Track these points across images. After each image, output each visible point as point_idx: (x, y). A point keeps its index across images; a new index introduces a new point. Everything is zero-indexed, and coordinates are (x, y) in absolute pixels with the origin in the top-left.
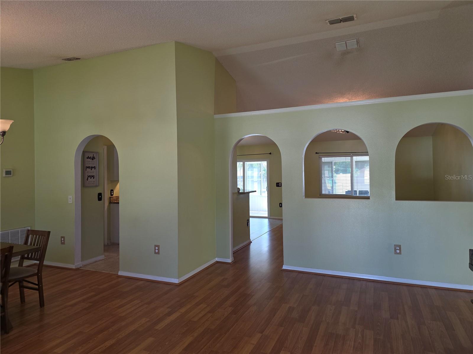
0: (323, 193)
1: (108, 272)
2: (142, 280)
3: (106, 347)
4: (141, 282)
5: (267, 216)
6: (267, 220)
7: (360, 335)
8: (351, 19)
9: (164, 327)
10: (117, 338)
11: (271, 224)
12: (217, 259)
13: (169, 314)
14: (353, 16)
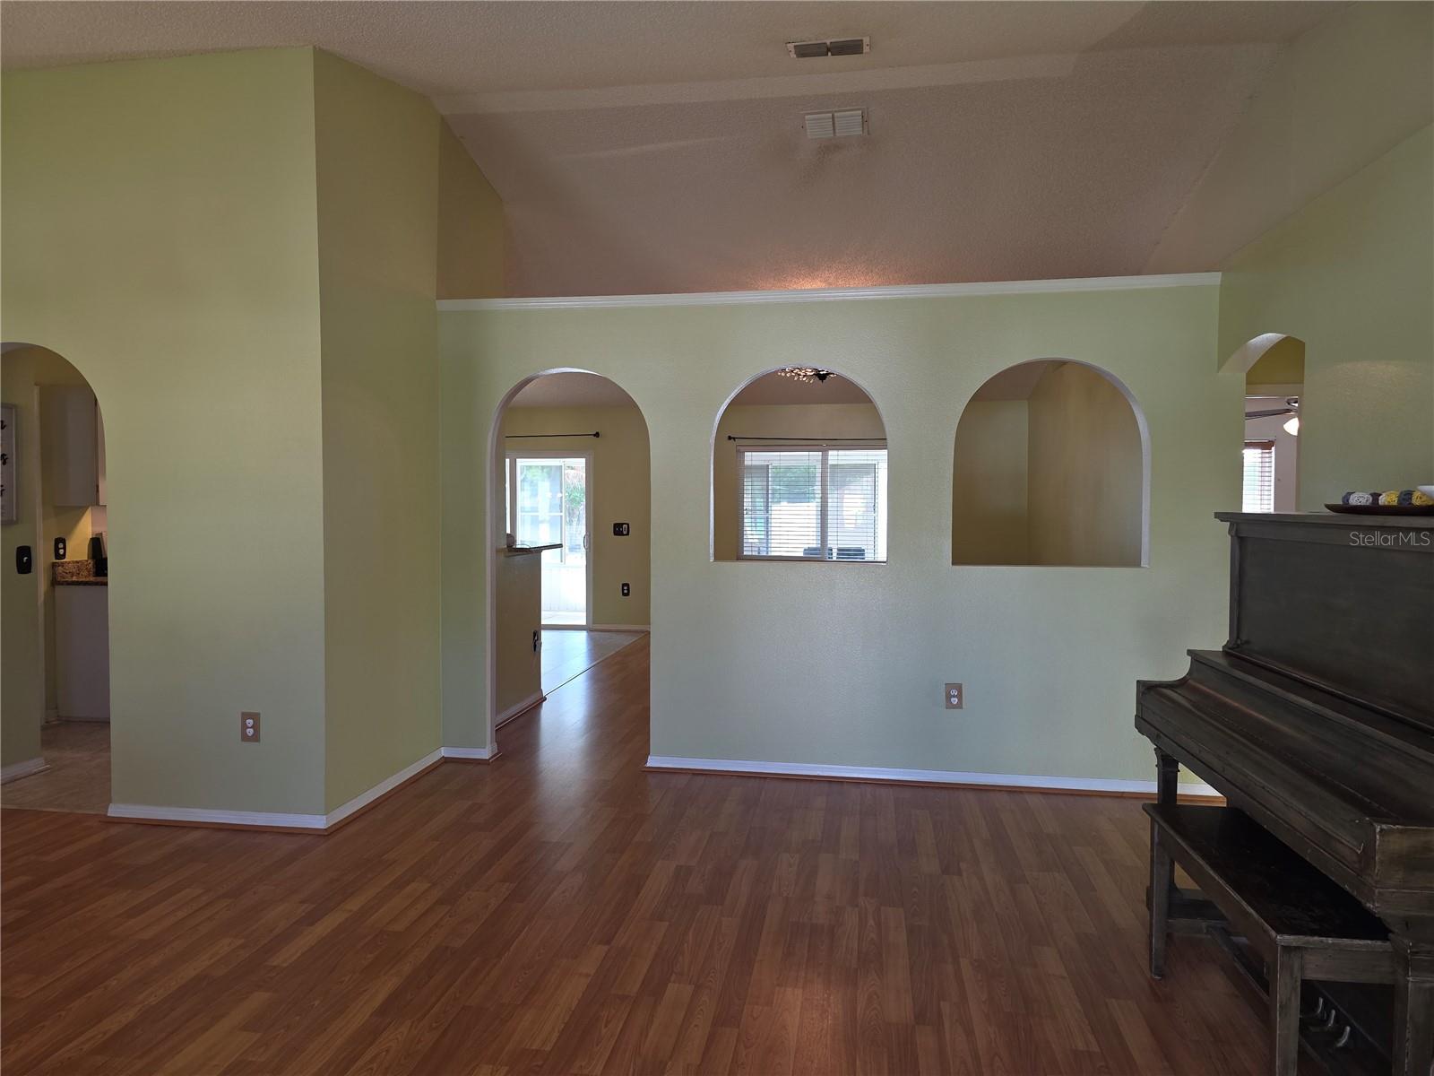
0: (745, 553)
1: (66, 810)
2: (197, 828)
3: (105, 1034)
4: (197, 834)
5: (583, 622)
6: (583, 635)
7: (871, 922)
8: (853, 48)
9: (299, 958)
10: (140, 1006)
11: (596, 648)
12: (444, 752)
13: (312, 919)
14: (862, 40)
